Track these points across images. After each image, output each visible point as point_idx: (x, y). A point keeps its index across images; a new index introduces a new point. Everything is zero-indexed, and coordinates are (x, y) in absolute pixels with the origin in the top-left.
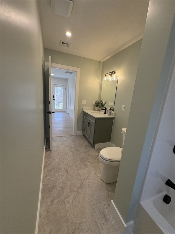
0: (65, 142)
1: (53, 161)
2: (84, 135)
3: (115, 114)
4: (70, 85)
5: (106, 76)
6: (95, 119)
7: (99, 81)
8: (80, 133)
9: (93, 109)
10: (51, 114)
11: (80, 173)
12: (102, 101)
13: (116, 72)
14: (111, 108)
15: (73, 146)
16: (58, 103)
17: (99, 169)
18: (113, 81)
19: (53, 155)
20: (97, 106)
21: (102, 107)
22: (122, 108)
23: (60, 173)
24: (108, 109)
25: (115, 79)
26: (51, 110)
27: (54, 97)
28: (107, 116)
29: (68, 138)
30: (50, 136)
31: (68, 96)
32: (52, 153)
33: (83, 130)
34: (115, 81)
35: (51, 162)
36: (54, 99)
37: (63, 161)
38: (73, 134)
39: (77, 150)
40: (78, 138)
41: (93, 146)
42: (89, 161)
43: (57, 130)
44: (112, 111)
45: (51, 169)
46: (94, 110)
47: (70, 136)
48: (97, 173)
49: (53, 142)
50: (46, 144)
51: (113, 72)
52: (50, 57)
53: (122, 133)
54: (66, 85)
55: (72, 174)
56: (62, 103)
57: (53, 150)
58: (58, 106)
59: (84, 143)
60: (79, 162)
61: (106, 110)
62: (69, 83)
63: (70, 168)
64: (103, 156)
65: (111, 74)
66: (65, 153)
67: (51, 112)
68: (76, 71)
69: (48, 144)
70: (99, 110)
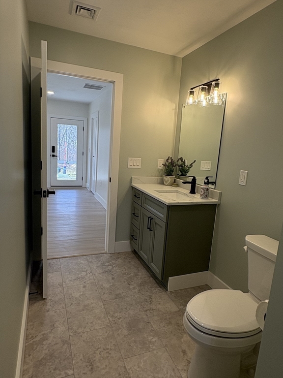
0: (83, 274)
1: (50, 332)
2: (135, 252)
3: (221, 194)
4: (96, 120)
5: (192, 93)
6: (166, 209)
7: (174, 106)
8: (125, 245)
9: (159, 181)
10: (45, 197)
11: (128, 368)
12: (181, 159)
13: (219, 82)
14: (207, 178)
15: (106, 286)
16: (64, 165)
17: (182, 354)
18: (211, 106)
19: (51, 313)
20: (169, 173)
21: (183, 175)
22: (241, 177)
23: (70, 372)
24: (200, 181)
25: (216, 101)
26: (46, 185)
27: (53, 149)
28: (197, 199)
29: (91, 262)
30: (43, 257)
31: (90, 147)
32: (48, 307)
33: (132, 237)
34: (218, 106)
35: (43, 334)
36: (53, 156)
37: (80, 330)
38: (106, 249)
39: (118, 296)
40: (119, 260)
41: (163, 284)
42: (152, 330)
43: (61, 239)
44: (210, 186)
45: (43, 359)
46: (162, 183)
47: (98, 255)
48: (180, 368)
49: (50, 275)
50: (32, 281)
51: (213, 83)
52: (44, 44)
53: (245, 248)
54: (85, 119)
55: (106, 372)
56: (75, 166)
57: (50, 298)
58: (65, 173)
59: (136, 275)
60: (125, 332)
61: (194, 182)
62: (93, 115)
63: (98, 352)
64: (196, 318)
65: (208, 87)
66: (85, 306)
67: (45, 192)
68: (113, 82)
69: (36, 278)
70: (174, 184)
